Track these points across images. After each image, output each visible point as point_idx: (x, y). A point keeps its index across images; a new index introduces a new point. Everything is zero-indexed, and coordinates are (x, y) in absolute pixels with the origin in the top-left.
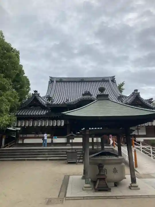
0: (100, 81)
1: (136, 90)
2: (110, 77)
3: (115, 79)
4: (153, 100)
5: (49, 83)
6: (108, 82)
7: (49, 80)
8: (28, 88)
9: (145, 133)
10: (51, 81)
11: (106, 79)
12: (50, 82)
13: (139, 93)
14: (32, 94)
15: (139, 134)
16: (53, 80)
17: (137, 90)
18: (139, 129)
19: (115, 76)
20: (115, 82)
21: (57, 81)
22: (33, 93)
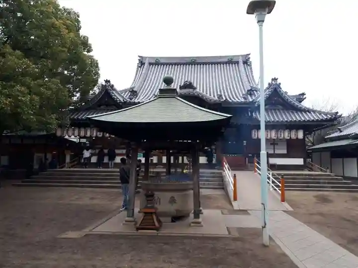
0: (223, 63)
1: (275, 79)
2: (242, 56)
3: (250, 60)
4: (305, 96)
5: (139, 67)
6: (238, 64)
7: (138, 62)
8: (97, 74)
9: (285, 152)
10: (141, 63)
11: (235, 59)
12: (140, 65)
13: (280, 84)
14: (102, 85)
15: (276, 153)
16: (144, 62)
17: (277, 79)
18: (277, 144)
19: (250, 54)
20: (250, 65)
21: (150, 64)
22: (104, 83)
